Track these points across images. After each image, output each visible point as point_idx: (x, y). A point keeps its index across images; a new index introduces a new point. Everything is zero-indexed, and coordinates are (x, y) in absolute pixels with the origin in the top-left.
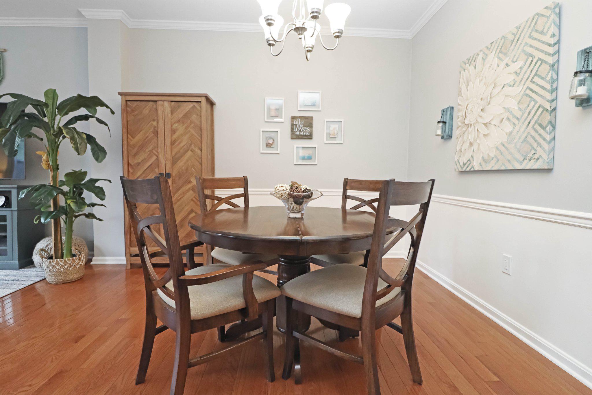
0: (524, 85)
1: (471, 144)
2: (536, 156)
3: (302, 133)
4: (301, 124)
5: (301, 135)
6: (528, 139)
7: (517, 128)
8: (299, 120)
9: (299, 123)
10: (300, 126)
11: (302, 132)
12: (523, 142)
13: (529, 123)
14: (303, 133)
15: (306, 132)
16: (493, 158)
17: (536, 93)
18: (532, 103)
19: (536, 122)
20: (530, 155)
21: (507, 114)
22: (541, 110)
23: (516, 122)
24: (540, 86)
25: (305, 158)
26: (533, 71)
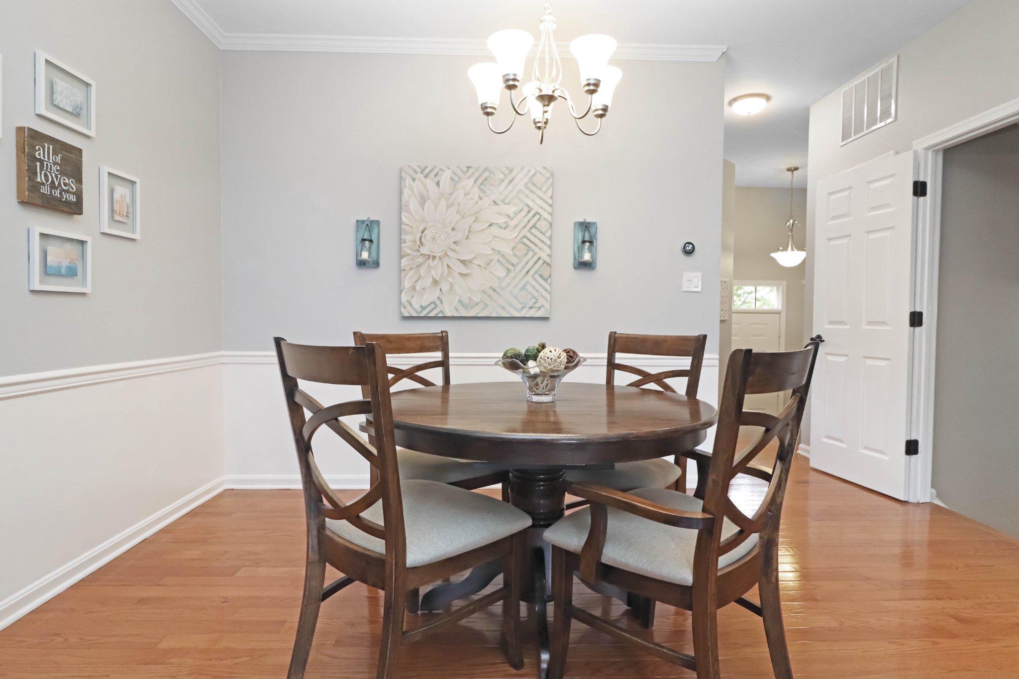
0: (520, 232)
1: (435, 282)
2: (538, 305)
3: (57, 193)
4: (55, 163)
5: (55, 198)
6: (527, 287)
7: (512, 275)
8: (49, 148)
9: (49, 158)
10: (51, 170)
11: (56, 189)
12: (521, 290)
13: (528, 272)
14: (61, 193)
15: (67, 191)
16: (477, 304)
17: (536, 245)
18: (531, 254)
19: (536, 272)
20: (531, 304)
21: (498, 257)
22: (541, 262)
23: (511, 267)
24: (539, 239)
25: (60, 271)
26: (531, 222)
